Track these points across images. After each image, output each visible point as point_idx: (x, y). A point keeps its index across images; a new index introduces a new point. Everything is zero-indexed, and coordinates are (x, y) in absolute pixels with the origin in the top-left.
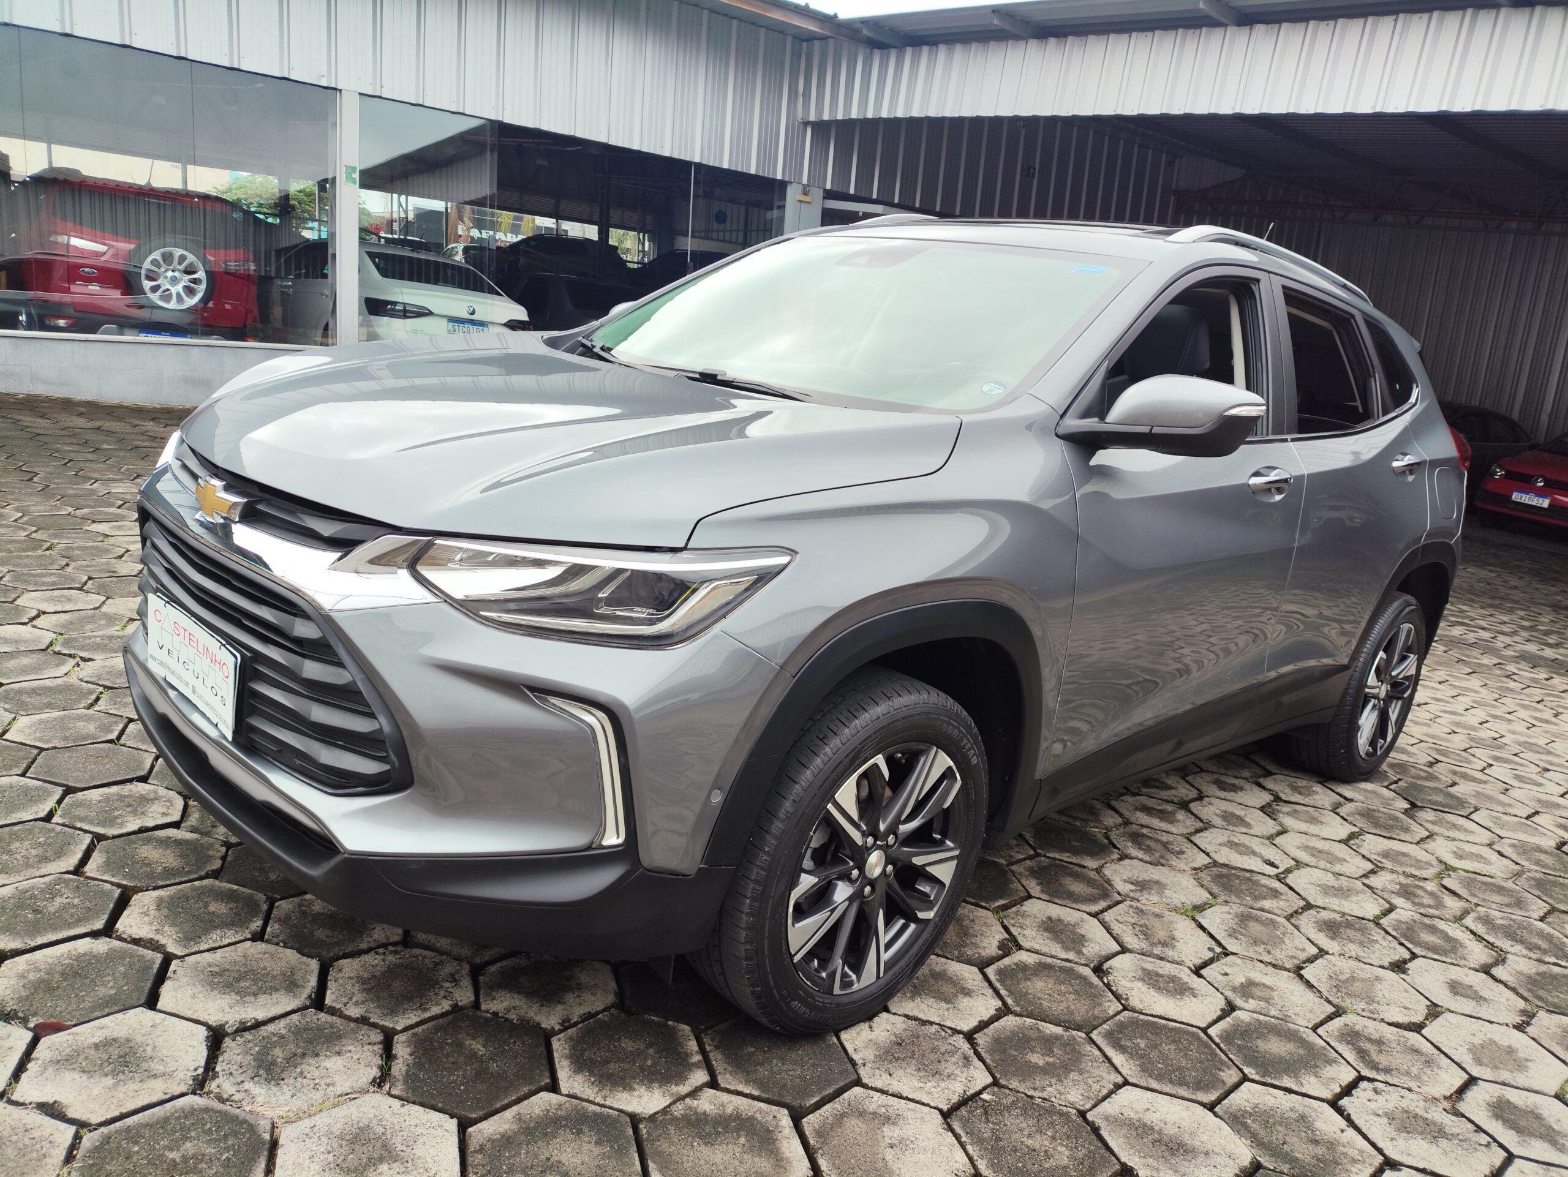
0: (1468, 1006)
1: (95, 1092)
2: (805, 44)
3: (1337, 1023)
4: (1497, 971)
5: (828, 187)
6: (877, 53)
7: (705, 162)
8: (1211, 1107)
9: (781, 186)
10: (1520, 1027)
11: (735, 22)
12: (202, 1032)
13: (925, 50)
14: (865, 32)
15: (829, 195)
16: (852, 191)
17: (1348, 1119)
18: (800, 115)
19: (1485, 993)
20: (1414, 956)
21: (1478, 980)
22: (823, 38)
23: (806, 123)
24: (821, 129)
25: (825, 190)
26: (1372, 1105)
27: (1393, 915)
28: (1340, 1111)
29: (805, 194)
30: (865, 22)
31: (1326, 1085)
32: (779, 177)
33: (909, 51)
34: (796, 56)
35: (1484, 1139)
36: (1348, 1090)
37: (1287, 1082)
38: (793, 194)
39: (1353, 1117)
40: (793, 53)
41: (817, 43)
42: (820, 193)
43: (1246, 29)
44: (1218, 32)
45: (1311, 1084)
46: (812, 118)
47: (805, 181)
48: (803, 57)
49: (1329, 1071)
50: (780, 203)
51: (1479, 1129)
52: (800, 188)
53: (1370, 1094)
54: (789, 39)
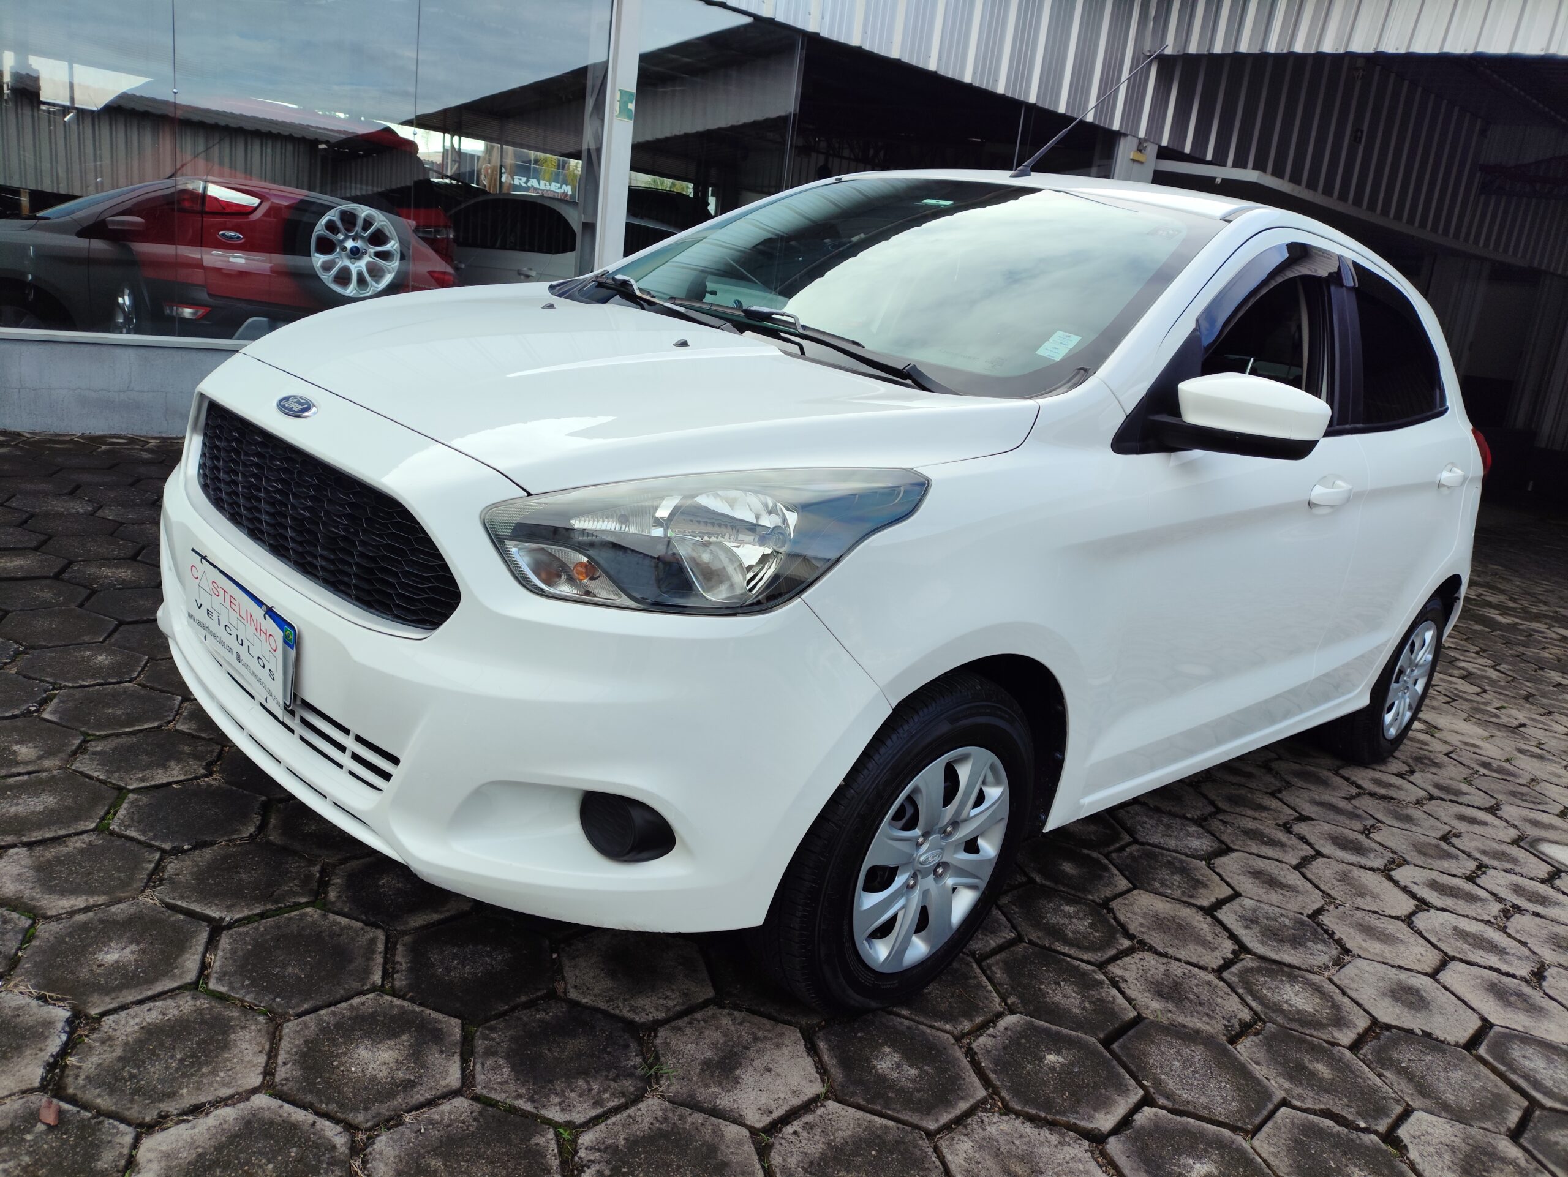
5: (1165, 142)
7: (1040, 104)
9: (1115, 138)
15: (1164, 153)
16: (1187, 150)
18: (1147, 47)
23: (1153, 58)
24: (1166, 64)
25: (1160, 149)
29: (1140, 151)
32: (1116, 126)
38: (1125, 150)
42: (1152, 150)
46: (1167, 50)
47: (1142, 134)
52: (1135, 142)
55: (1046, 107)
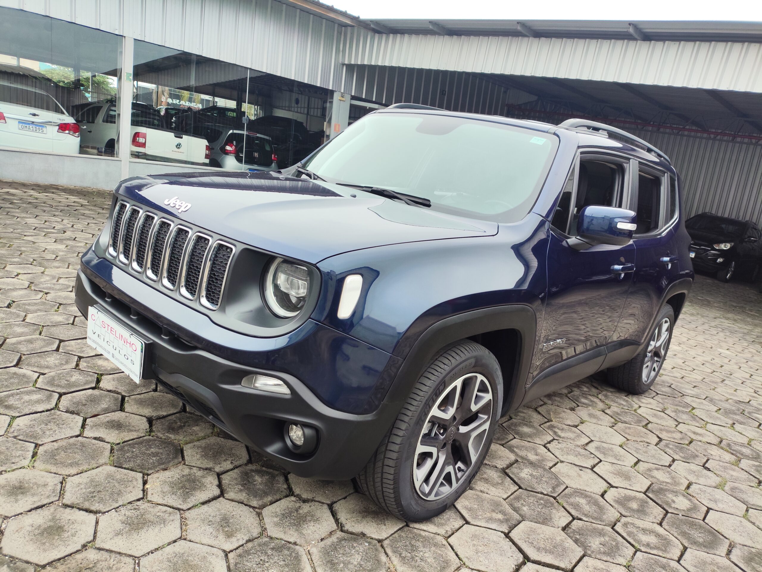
0: (594, 421)
1: (113, 435)
2: (343, 28)
3: (548, 424)
4: (607, 411)
5: (353, 94)
6: (377, 35)
7: (296, 79)
8: (503, 445)
9: (332, 92)
10: (612, 427)
11: (312, 16)
12: (145, 419)
13: (399, 35)
14: (372, 26)
15: (353, 98)
16: (364, 97)
17: (549, 450)
18: (340, 61)
19: (601, 417)
20: (578, 406)
21: (599, 414)
22: (353, 26)
23: (343, 65)
24: (350, 68)
25: (351, 96)
26: (557, 446)
27: (572, 393)
28: (546, 447)
29: (342, 97)
30: (372, 21)
31: (542, 441)
32: (331, 88)
33: (391, 35)
34: (340, 33)
35: (593, 456)
36: (549, 442)
37: (529, 439)
38: (337, 97)
39: (550, 449)
40: (338, 32)
41: (349, 28)
42: (349, 97)
43: (537, 40)
44: (526, 39)
45: (538, 441)
46: (346, 62)
47: (342, 91)
48: (343, 34)
49: (544, 437)
50: (331, 100)
51: (592, 453)
52: (340, 94)
53: (557, 443)
54: (336, 26)
55: (299, 80)
